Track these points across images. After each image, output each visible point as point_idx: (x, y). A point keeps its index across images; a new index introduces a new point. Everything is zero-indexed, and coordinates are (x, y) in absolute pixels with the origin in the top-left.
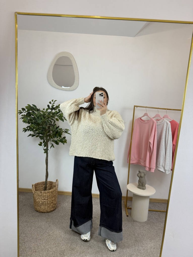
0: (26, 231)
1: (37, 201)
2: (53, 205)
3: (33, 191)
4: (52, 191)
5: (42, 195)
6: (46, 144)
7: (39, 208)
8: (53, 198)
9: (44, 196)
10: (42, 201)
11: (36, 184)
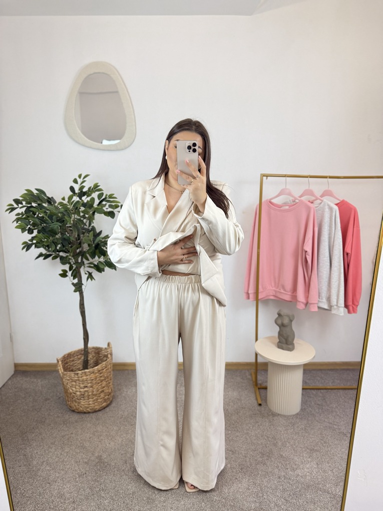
0: (51, 457)
1: (71, 391)
3: (60, 372)
4: (101, 368)
6: (76, 273)
7: (76, 404)
8: (104, 383)
9: (84, 381)
10: (80, 392)
11: (65, 355)
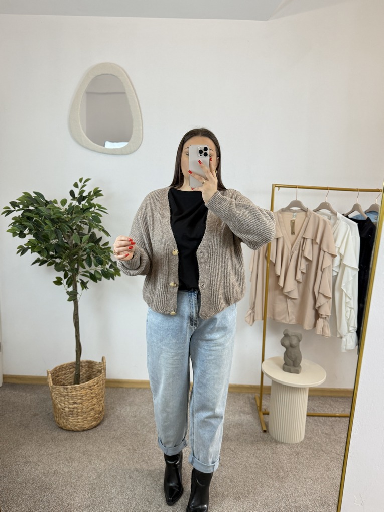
1: (59, 406)
2: (96, 414)
3: (50, 386)
4: (92, 384)
5: (68, 395)
6: (72, 280)
7: (65, 421)
9: (74, 397)
10: (69, 408)
